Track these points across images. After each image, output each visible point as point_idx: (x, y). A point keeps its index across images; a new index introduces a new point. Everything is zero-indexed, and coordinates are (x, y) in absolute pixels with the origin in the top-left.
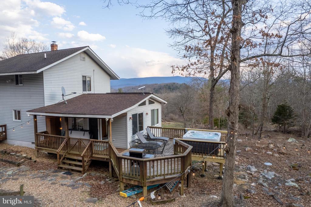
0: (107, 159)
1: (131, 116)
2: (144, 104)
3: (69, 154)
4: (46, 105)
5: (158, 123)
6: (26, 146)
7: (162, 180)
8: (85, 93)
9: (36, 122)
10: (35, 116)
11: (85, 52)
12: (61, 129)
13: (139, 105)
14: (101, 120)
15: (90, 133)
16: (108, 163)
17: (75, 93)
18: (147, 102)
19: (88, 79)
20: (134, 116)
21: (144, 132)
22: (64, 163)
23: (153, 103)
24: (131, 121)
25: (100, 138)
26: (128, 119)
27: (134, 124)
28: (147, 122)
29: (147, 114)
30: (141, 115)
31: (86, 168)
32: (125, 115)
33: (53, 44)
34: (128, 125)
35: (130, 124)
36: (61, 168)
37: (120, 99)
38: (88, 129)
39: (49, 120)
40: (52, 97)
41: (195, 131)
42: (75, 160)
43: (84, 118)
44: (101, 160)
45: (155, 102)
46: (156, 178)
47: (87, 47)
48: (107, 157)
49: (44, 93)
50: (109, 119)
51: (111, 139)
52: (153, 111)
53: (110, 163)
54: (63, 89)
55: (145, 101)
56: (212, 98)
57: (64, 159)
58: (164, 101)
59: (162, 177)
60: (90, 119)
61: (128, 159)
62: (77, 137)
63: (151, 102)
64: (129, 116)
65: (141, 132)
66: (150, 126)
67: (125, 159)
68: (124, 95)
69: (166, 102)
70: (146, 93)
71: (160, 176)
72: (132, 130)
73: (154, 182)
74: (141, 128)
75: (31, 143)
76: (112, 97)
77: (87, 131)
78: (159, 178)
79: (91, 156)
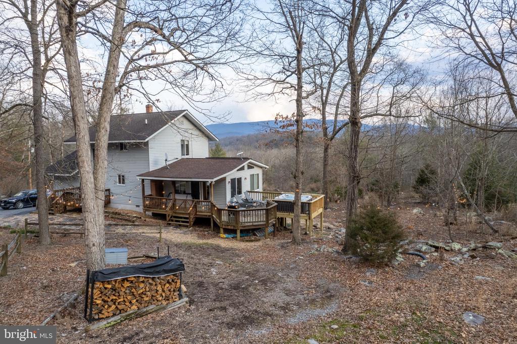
0: (209, 216)
1: (230, 181)
2: (242, 169)
3: (176, 213)
4: (151, 170)
5: (258, 188)
6: (130, 209)
7: (251, 226)
8: (183, 157)
9: (143, 186)
10: (143, 180)
11: (184, 116)
12: (164, 192)
13: (238, 170)
14: (202, 183)
15: (192, 196)
16: (210, 219)
17: (177, 159)
18: (246, 167)
19: (186, 143)
20: (233, 181)
21: (243, 196)
22: (172, 221)
23: (253, 168)
24: (230, 184)
25: (202, 198)
26: (227, 183)
27: (233, 188)
28: (246, 186)
29: (245, 178)
30: (239, 180)
31: (192, 223)
32: (224, 179)
33: (148, 105)
34: (227, 188)
35: (228, 187)
36: (170, 224)
37: (220, 164)
38: (190, 192)
39: (153, 184)
40: (156, 162)
41: (289, 195)
42: (181, 218)
43: (187, 181)
44: (204, 217)
45: (255, 167)
46: (246, 224)
47: (185, 110)
48: (210, 214)
49: (149, 159)
50: (212, 182)
51: (212, 199)
52: (252, 176)
53: (212, 219)
54: (166, 154)
55: (244, 166)
56: (325, 161)
57: (171, 217)
58: (264, 166)
59: (251, 224)
60: (192, 182)
61: (226, 210)
62: (182, 198)
63: (250, 167)
64: (228, 180)
65: (239, 196)
66: (250, 190)
67: (224, 210)
68: (223, 160)
69: (268, 167)
70: (244, 158)
71: (250, 222)
72: (230, 193)
73: (245, 226)
74: (240, 193)
75: (135, 206)
76: (212, 161)
77: (189, 194)
78: (249, 224)
79: (196, 214)
